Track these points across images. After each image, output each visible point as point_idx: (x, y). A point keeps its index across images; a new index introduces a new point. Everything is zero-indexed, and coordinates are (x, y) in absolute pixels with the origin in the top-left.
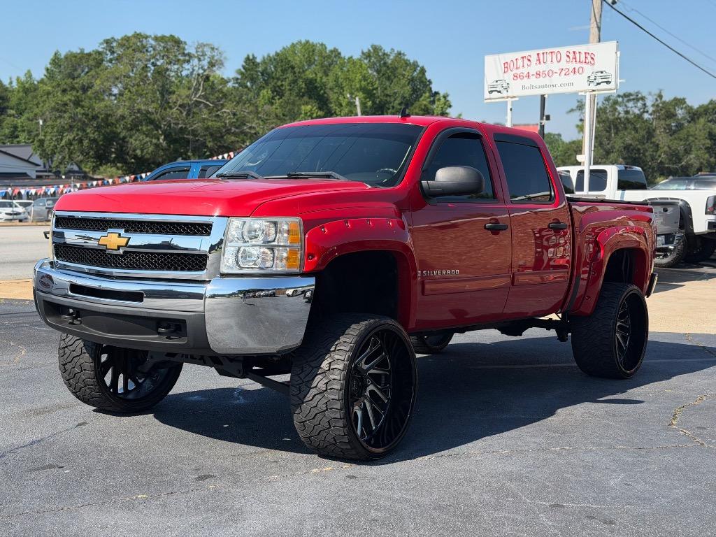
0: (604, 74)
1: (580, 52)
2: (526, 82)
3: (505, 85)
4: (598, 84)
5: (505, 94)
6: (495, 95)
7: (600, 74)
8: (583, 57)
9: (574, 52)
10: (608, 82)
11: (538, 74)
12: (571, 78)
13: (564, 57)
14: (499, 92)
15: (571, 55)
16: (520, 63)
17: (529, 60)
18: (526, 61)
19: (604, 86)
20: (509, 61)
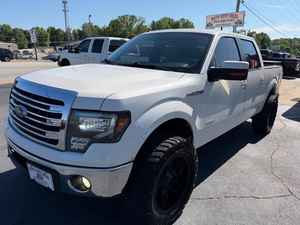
0: (240, 21)
1: (233, 15)
2: (217, 23)
3: (211, 24)
4: (238, 24)
5: (211, 27)
6: (208, 27)
7: (239, 21)
8: (234, 16)
9: (232, 14)
10: (241, 23)
11: (221, 21)
12: (230, 22)
13: (229, 16)
14: (210, 26)
15: (231, 16)
16: (216, 18)
17: (219, 17)
18: (218, 17)
19: (240, 24)
20: (213, 17)
